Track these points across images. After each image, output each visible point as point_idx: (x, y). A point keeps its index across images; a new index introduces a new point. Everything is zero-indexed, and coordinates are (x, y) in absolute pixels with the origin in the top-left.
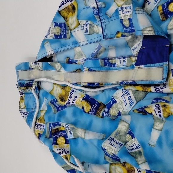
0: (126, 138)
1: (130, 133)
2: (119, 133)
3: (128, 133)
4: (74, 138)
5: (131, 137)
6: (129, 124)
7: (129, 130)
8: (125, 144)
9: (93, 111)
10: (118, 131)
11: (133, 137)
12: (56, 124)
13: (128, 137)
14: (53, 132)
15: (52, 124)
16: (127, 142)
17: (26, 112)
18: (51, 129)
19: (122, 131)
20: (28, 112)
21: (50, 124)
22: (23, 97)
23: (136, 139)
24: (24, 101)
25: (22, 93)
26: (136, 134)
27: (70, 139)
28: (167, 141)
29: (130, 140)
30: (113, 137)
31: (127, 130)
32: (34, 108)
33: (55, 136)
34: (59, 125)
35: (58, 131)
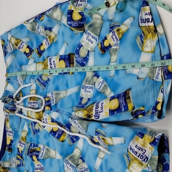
0: (78, 161)
1: (81, 158)
2: (73, 157)
3: (80, 158)
4: (43, 159)
5: (82, 161)
6: (81, 151)
7: (81, 156)
8: (77, 166)
10: (73, 155)
11: (84, 161)
13: (80, 161)
14: (31, 151)
15: (33, 144)
16: (79, 165)
17: (11, 131)
18: (30, 148)
19: (76, 155)
20: (14, 132)
23: (86, 163)
24: (9, 122)
25: (7, 116)
26: (86, 159)
27: (40, 159)
28: (106, 168)
29: (81, 164)
30: (68, 160)
31: (80, 156)
32: (18, 128)
33: (30, 154)
34: (37, 146)
35: (35, 151)
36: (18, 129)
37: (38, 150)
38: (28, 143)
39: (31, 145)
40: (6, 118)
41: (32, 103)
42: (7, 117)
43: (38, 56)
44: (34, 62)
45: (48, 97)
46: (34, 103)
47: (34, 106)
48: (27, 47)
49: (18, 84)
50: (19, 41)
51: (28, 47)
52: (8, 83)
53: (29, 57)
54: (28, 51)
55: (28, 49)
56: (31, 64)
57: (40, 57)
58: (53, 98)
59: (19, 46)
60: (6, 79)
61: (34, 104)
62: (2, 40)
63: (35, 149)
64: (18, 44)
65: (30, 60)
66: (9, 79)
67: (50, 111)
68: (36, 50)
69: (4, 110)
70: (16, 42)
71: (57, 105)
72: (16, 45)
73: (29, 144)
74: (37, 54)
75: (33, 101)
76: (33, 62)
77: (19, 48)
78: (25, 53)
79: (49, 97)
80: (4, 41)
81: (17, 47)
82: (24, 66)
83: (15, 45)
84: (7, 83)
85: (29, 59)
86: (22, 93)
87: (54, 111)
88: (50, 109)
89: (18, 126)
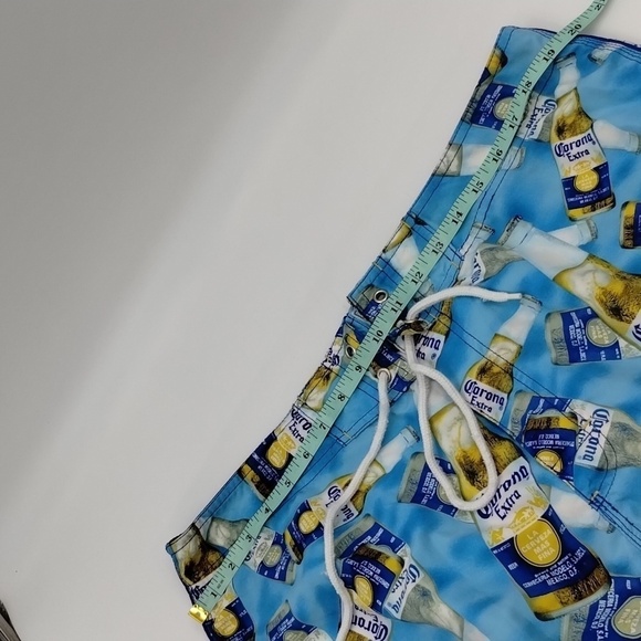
9: (567, 573)
12: (393, 540)
15: (381, 532)
21: (376, 527)
22: (332, 375)
25: (334, 359)
32: (352, 432)
33: (351, 562)
34: (394, 547)
35: (375, 558)
36: (348, 436)
37: (391, 565)
38: (368, 515)
39: (372, 532)
40: (328, 364)
41: (485, 394)
42: (334, 363)
43: (622, 238)
44: (583, 247)
45: (574, 416)
46: (490, 397)
47: (486, 411)
48: (596, 169)
49: (452, 272)
50: (585, 124)
51: (601, 170)
52: (410, 233)
53: (576, 213)
54: (587, 182)
55: (595, 177)
56: (565, 244)
57: (624, 247)
58: (595, 435)
59: (567, 142)
60: (409, 214)
61: (487, 403)
62: (498, 52)
63: (380, 553)
64: (567, 134)
65: (575, 227)
66: (419, 221)
67: (557, 479)
68: (631, 211)
69: (340, 331)
70: (569, 121)
71: (608, 480)
72: (560, 131)
73: (369, 524)
74: (626, 228)
75: (489, 389)
76: (577, 242)
77: (562, 151)
78: (569, 183)
79: (580, 420)
80: (503, 60)
81: (556, 142)
82: (529, 225)
83: (555, 124)
84: (404, 230)
85: (572, 220)
86: (451, 318)
87: (578, 492)
88: (558, 468)
89: (357, 428)
